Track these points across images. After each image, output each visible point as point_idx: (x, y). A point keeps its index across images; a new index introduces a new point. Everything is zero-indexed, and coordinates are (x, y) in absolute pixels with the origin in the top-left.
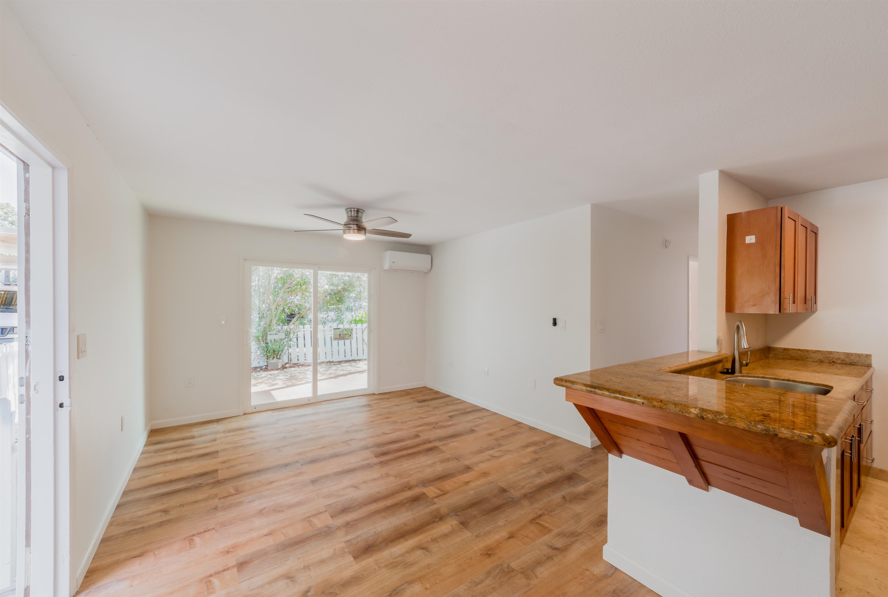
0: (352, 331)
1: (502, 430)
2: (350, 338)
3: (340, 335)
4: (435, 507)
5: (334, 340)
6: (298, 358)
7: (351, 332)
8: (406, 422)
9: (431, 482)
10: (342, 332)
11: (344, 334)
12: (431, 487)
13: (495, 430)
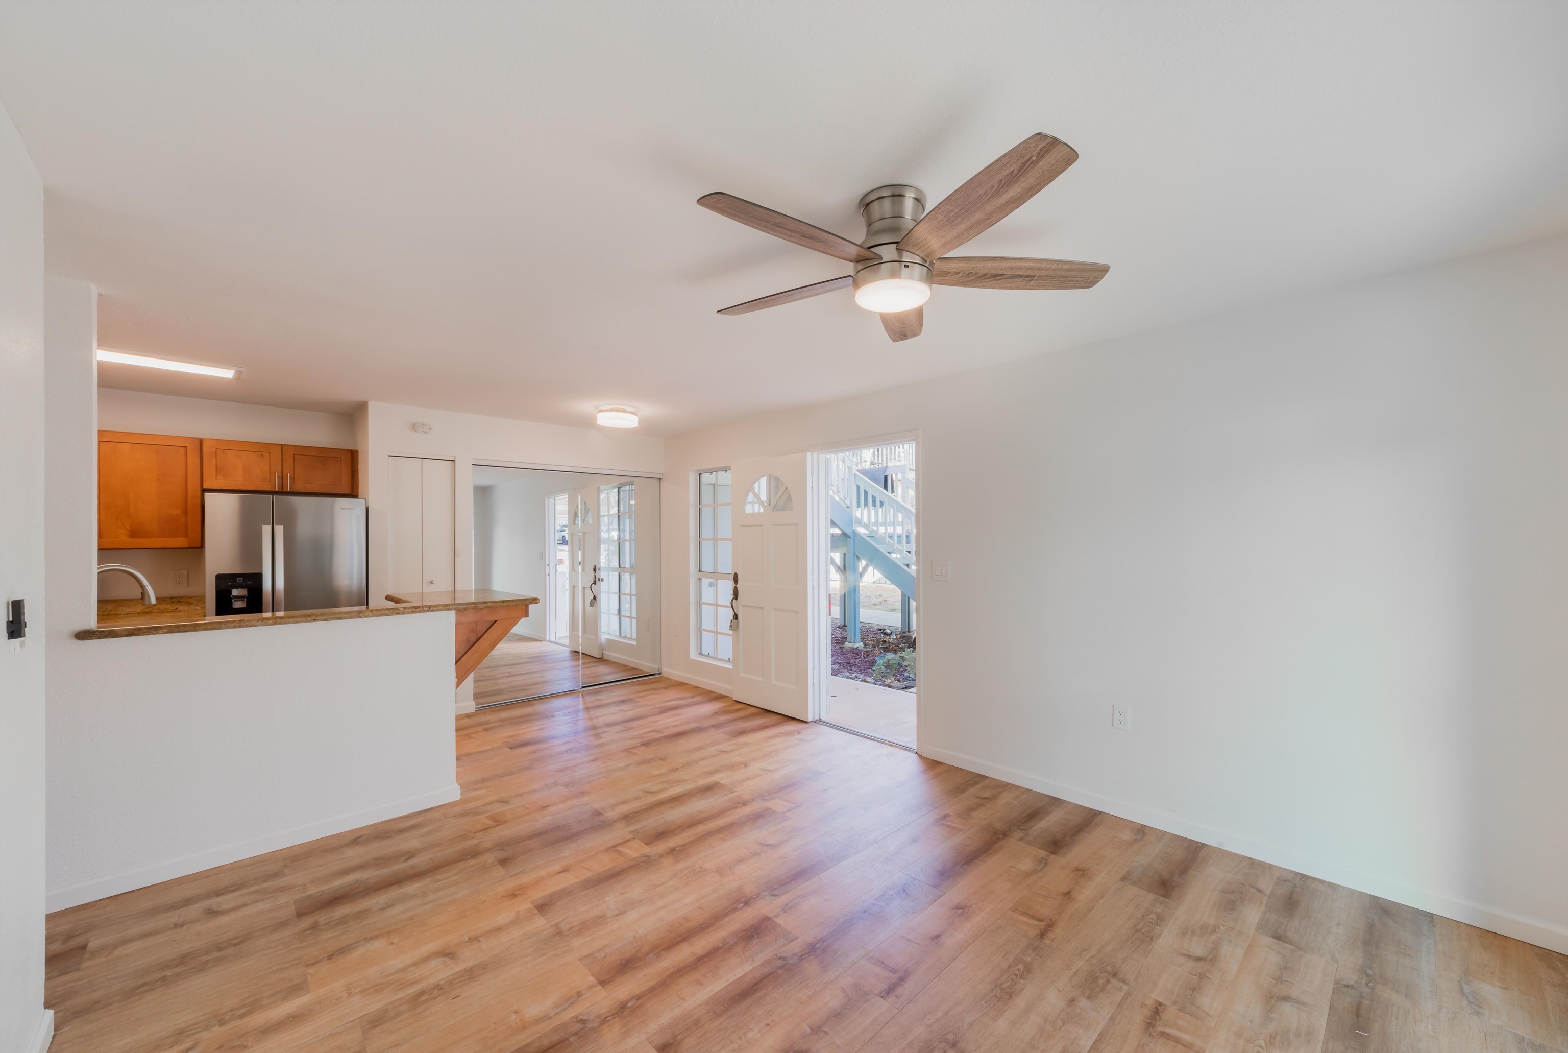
4: (633, 828)
9: (634, 866)
12: (635, 856)
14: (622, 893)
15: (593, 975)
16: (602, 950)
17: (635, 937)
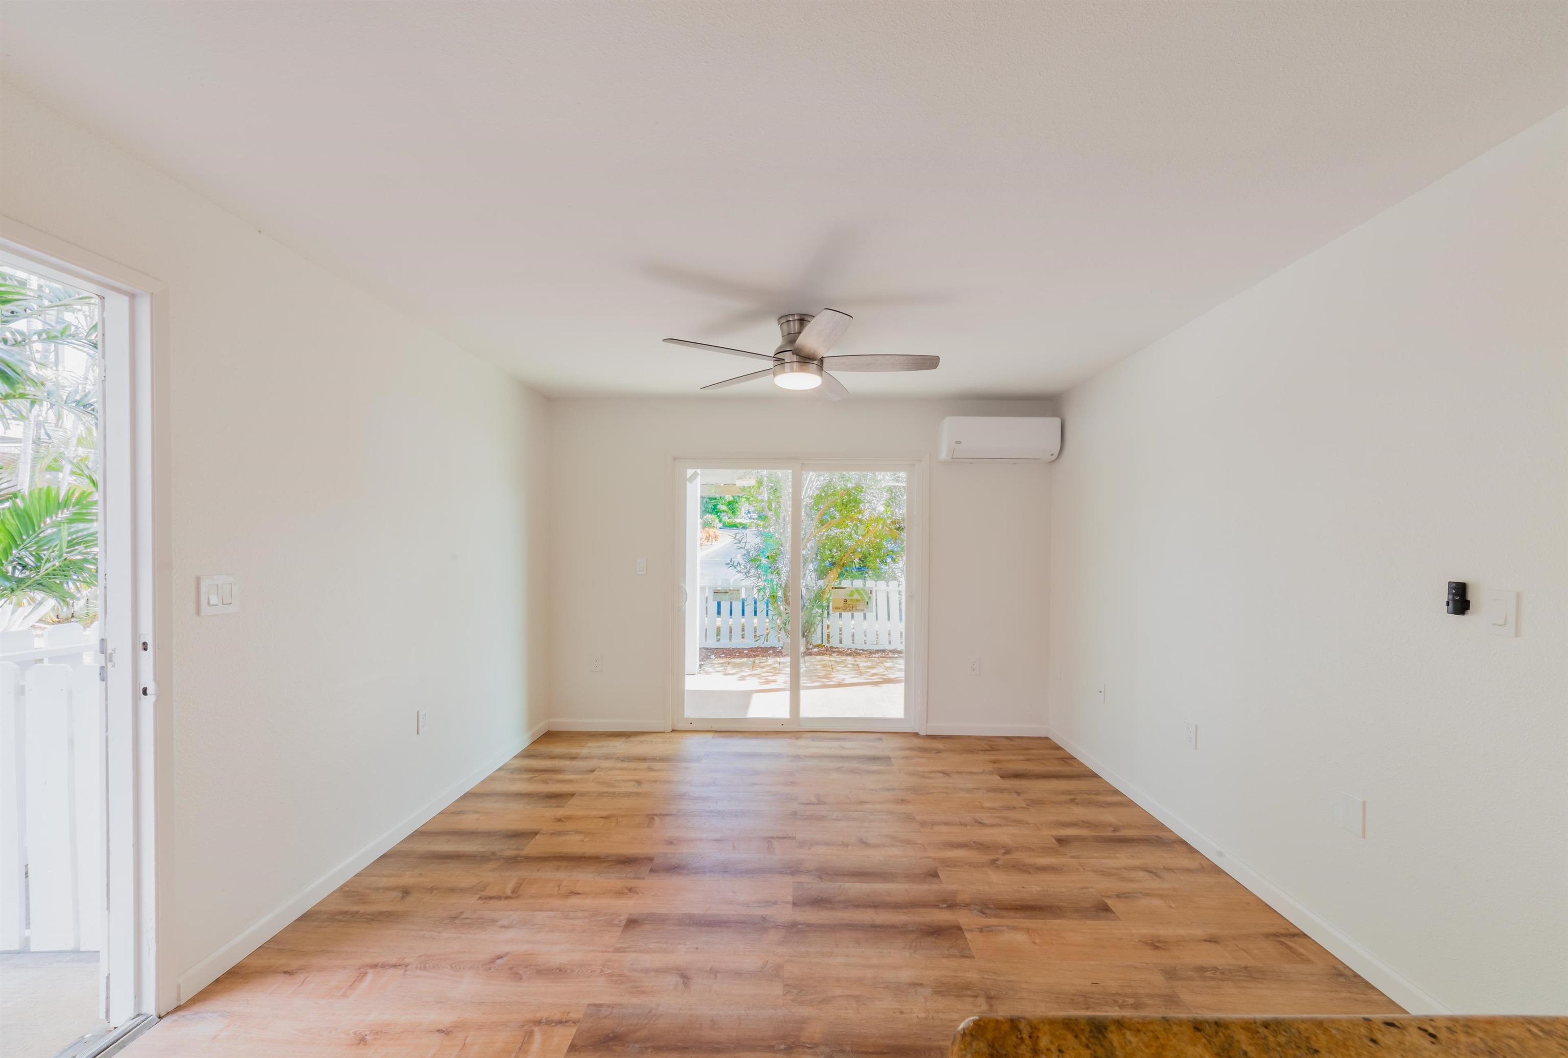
0: (870, 595)
1: (1212, 940)
2: (867, 608)
3: (845, 601)
5: (833, 611)
6: (840, 637)
7: (870, 597)
8: (934, 824)
10: (851, 595)
11: (854, 600)
13: (1182, 932)
14: (902, 1013)
15: (966, 939)
16: (950, 955)
17: (915, 951)
